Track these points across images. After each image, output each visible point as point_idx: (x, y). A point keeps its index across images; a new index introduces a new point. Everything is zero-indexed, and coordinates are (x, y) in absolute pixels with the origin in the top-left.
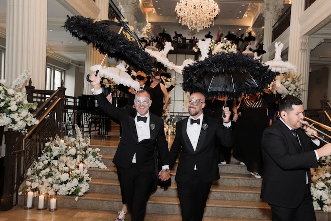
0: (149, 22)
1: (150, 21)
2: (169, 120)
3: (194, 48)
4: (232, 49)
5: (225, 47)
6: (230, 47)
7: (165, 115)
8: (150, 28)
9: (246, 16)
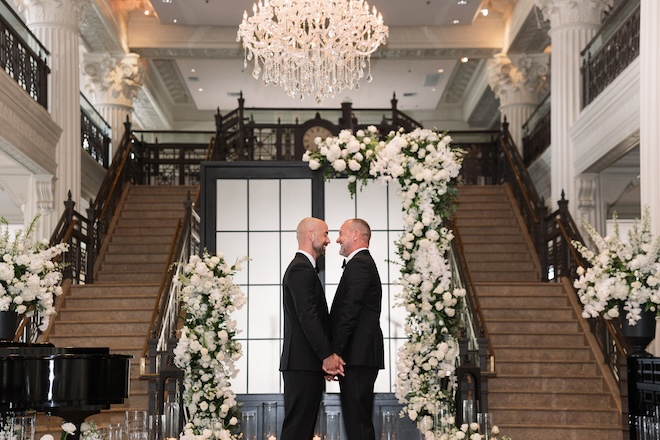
0: (132, 50)
1: (133, 45)
2: (231, 413)
3: (306, 157)
4: (439, 155)
5: (415, 148)
6: (430, 147)
7: (219, 394)
8: (136, 70)
9: (485, 12)
